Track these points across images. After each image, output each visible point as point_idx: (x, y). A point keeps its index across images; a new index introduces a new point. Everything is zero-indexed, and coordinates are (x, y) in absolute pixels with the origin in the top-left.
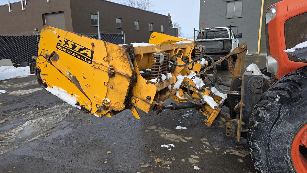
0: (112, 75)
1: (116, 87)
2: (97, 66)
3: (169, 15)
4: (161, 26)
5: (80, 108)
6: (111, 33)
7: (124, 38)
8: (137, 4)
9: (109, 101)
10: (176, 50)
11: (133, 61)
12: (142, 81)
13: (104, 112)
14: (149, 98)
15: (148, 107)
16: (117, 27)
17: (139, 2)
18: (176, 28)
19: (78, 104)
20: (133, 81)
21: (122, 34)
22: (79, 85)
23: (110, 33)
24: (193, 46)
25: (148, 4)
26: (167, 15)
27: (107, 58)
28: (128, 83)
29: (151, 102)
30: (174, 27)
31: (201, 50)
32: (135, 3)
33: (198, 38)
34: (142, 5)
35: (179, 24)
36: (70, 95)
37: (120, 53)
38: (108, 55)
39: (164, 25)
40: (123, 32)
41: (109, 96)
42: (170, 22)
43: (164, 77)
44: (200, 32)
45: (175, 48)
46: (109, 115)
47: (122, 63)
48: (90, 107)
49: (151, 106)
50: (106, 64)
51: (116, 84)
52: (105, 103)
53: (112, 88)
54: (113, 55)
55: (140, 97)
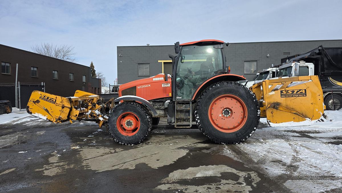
0: (63, 107)
1: (65, 111)
2: (57, 105)
3: (92, 64)
4: (83, 76)
5: (48, 120)
6: (31, 84)
7: (44, 89)
8: (54, 51)
9: (61, 117)
10: (88, 100)
11: (71, 103)
12: (74, 109)
13: (58, 121)
14: (76, 115)
15: (76, 118)
16: (32, 77)
17: (57, 50)
18: (100, 78)
19: (47, 119)
20: (71, 109)
21: (42, 85)
22: (49, 112)
23: (29, 84)
24: (98, 98)
25: (68, 52)
26: (89, 66)
27: (62, 102)
28: (69, 110)
29: (77, 116)
30: (97, 78)
31: (101, 100)
32: (53, 49)
33: (113, 91)
34: (60, 53)
35: (103, 74)
36: (43, 116)
37: (67, 100)
38: (62, 101)
39: (86, 76)
40: (43, 83)
41: (61, 115)
42: (93, 71)
43: (82, 109)
44: (114, 87)
45: (88, 99)
46: (60, 122)
47: (67, 103)
48: (53, 120)
49: (77, 118)
50: (61, 104)
51: (64, 111)
52: (60, 117)
53: (63, 112)
54: (64, 101)
55: (73, 115)
